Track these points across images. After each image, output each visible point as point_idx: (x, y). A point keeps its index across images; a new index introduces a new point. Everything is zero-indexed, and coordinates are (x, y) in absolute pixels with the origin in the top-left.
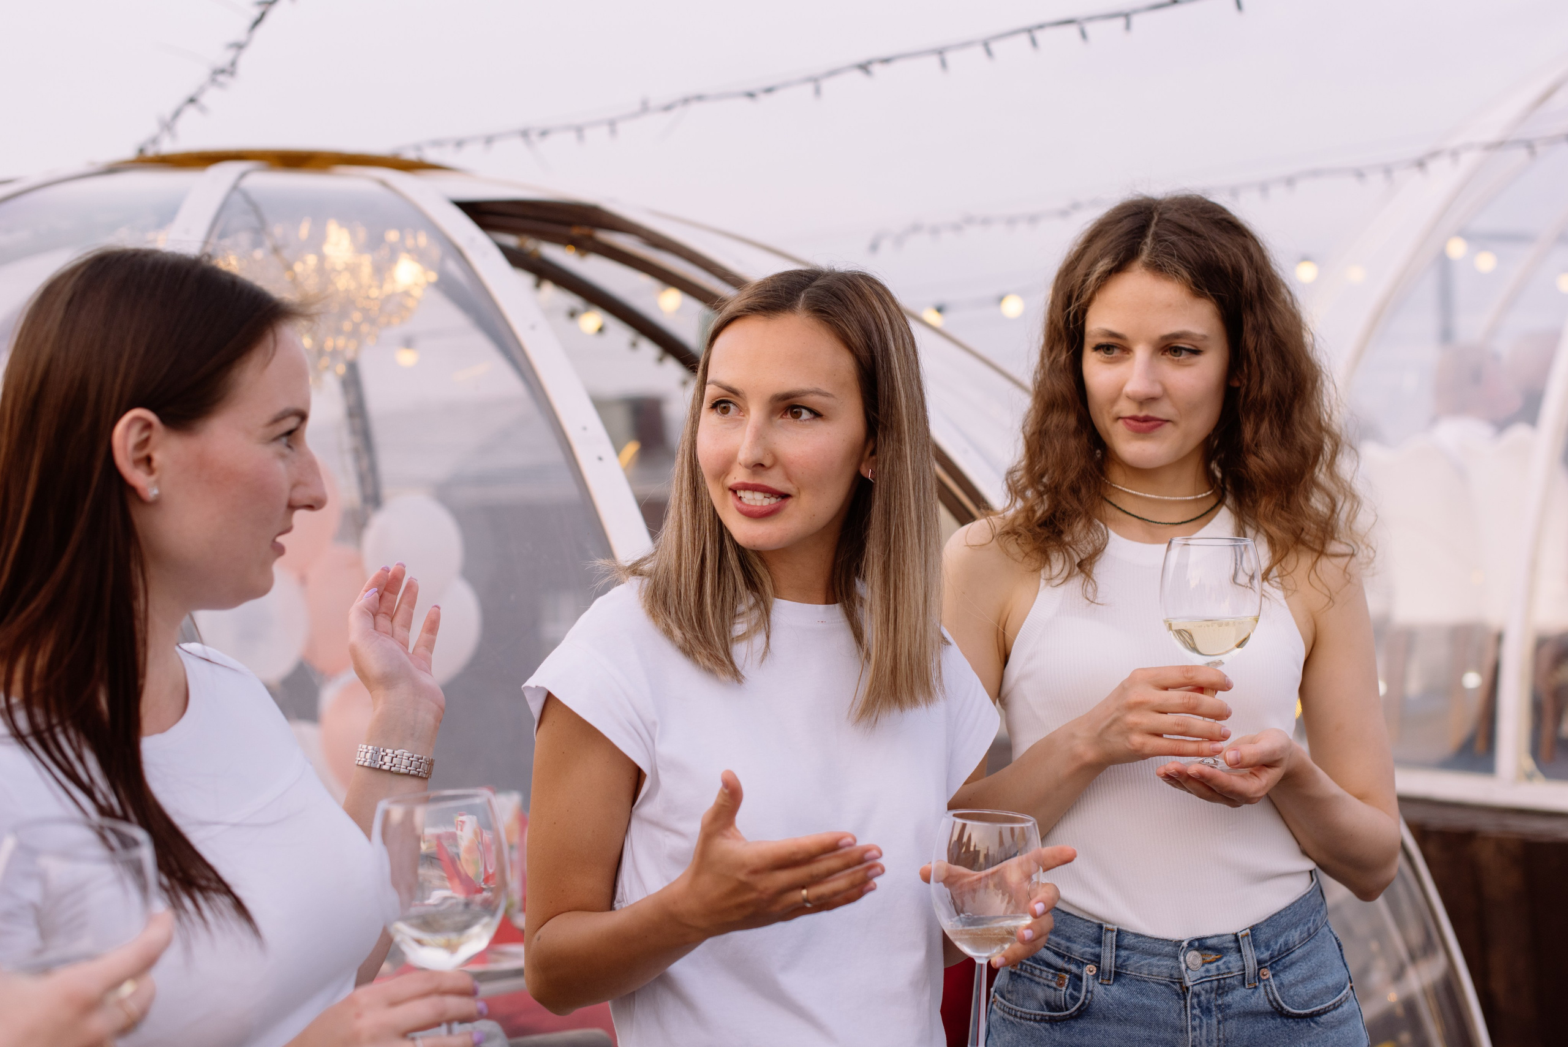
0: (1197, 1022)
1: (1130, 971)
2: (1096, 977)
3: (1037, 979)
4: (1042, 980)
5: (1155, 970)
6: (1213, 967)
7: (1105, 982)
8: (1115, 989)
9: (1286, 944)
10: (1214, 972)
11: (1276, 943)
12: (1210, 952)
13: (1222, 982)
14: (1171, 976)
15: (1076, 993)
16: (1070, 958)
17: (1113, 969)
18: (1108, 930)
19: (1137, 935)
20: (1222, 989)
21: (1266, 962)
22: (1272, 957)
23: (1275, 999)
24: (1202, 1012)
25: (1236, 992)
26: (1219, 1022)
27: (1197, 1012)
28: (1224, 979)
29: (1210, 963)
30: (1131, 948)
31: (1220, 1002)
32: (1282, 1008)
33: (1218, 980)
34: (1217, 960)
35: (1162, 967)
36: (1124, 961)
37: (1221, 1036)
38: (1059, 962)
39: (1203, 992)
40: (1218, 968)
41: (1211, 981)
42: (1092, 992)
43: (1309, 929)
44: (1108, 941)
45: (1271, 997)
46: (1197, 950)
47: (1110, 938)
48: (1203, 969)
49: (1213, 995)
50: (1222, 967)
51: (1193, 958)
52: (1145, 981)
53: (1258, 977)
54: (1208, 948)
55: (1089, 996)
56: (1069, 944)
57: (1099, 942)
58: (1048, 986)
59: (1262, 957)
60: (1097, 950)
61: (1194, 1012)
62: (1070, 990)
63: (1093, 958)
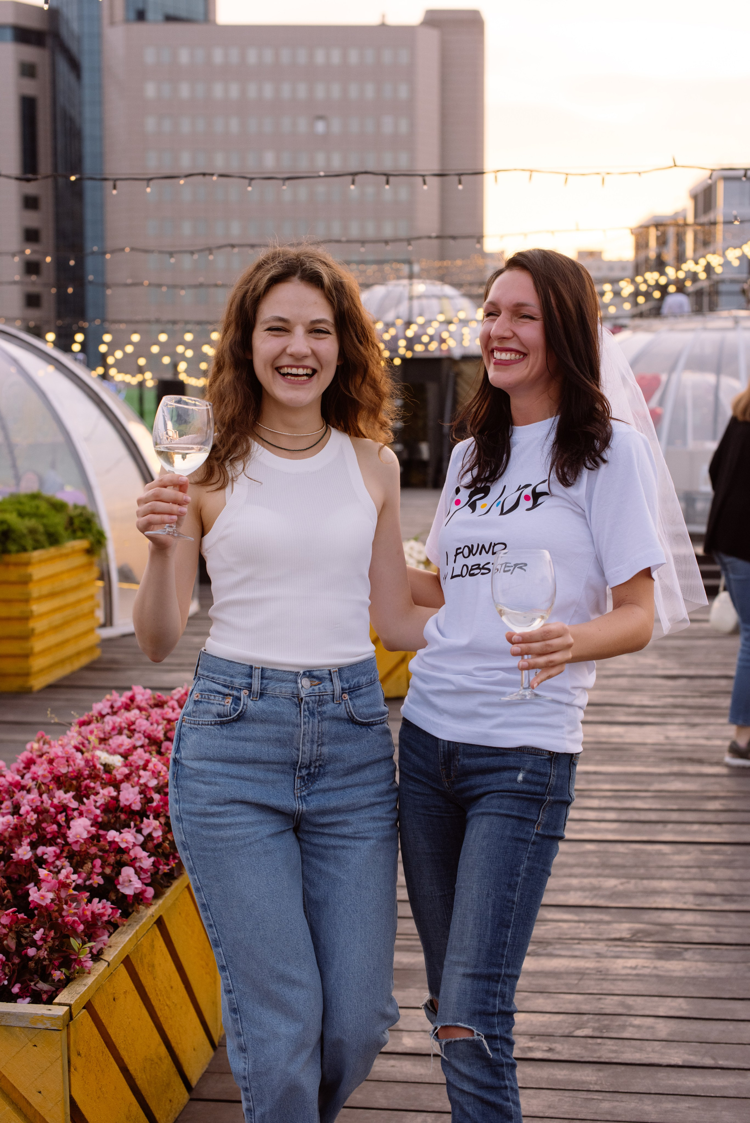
0: (306, 720)
1: (269, 691)
2: (249, 696)
3: (212, 701)
4: (215, 702)
5: (284, 690)
6: (316, 688)
7: (255, 699)
8: (260, 703)
9: (358, 683)
10: (317, 691)
11: (353, 681)
12: (315, 680)
13: (321, 697)
14: (293, 693)
15: (236, 707)
16: (232, 687)
17: (259, 691)
18: (256, 668)
19: (273, 670)
20: (321, 702)
21: (346, 690)
22: (349, 688)
23: (350, 711)
24: (309, 713)
25: (329, 705)
26: (319, 722)
27: (307, 713)
28: (323, 695)
29: (315, 685)
30: (270, 678)
31: (319, 710)
32: (354, 717)
33: (319, 696)
34: (319, 684)
35: (287, 688)
36: (266, 686)
37: (320, 730)
38: (226, 691)
39: (311, 702)
40: (319, 688)
41: (315, 696)
42: (246, 705)
43: (371, 678)
44: (256, 675)
45: (348, 710)
46: (308, 677)
47: (257, 673)
48: (311, 689)
49: (316, 705)
50: (322, 688)
51: (305, 682)
52: (277, 697)
53: (341, 696)
54: (314, 677)
55: (245, 707)
56: (232, 679)
57: (250, 676)
58: (219, 704)
59: (344, 686)
60: (249, 681)
61: (305, 713)
62: (233, 705)
63: (247, 686)
